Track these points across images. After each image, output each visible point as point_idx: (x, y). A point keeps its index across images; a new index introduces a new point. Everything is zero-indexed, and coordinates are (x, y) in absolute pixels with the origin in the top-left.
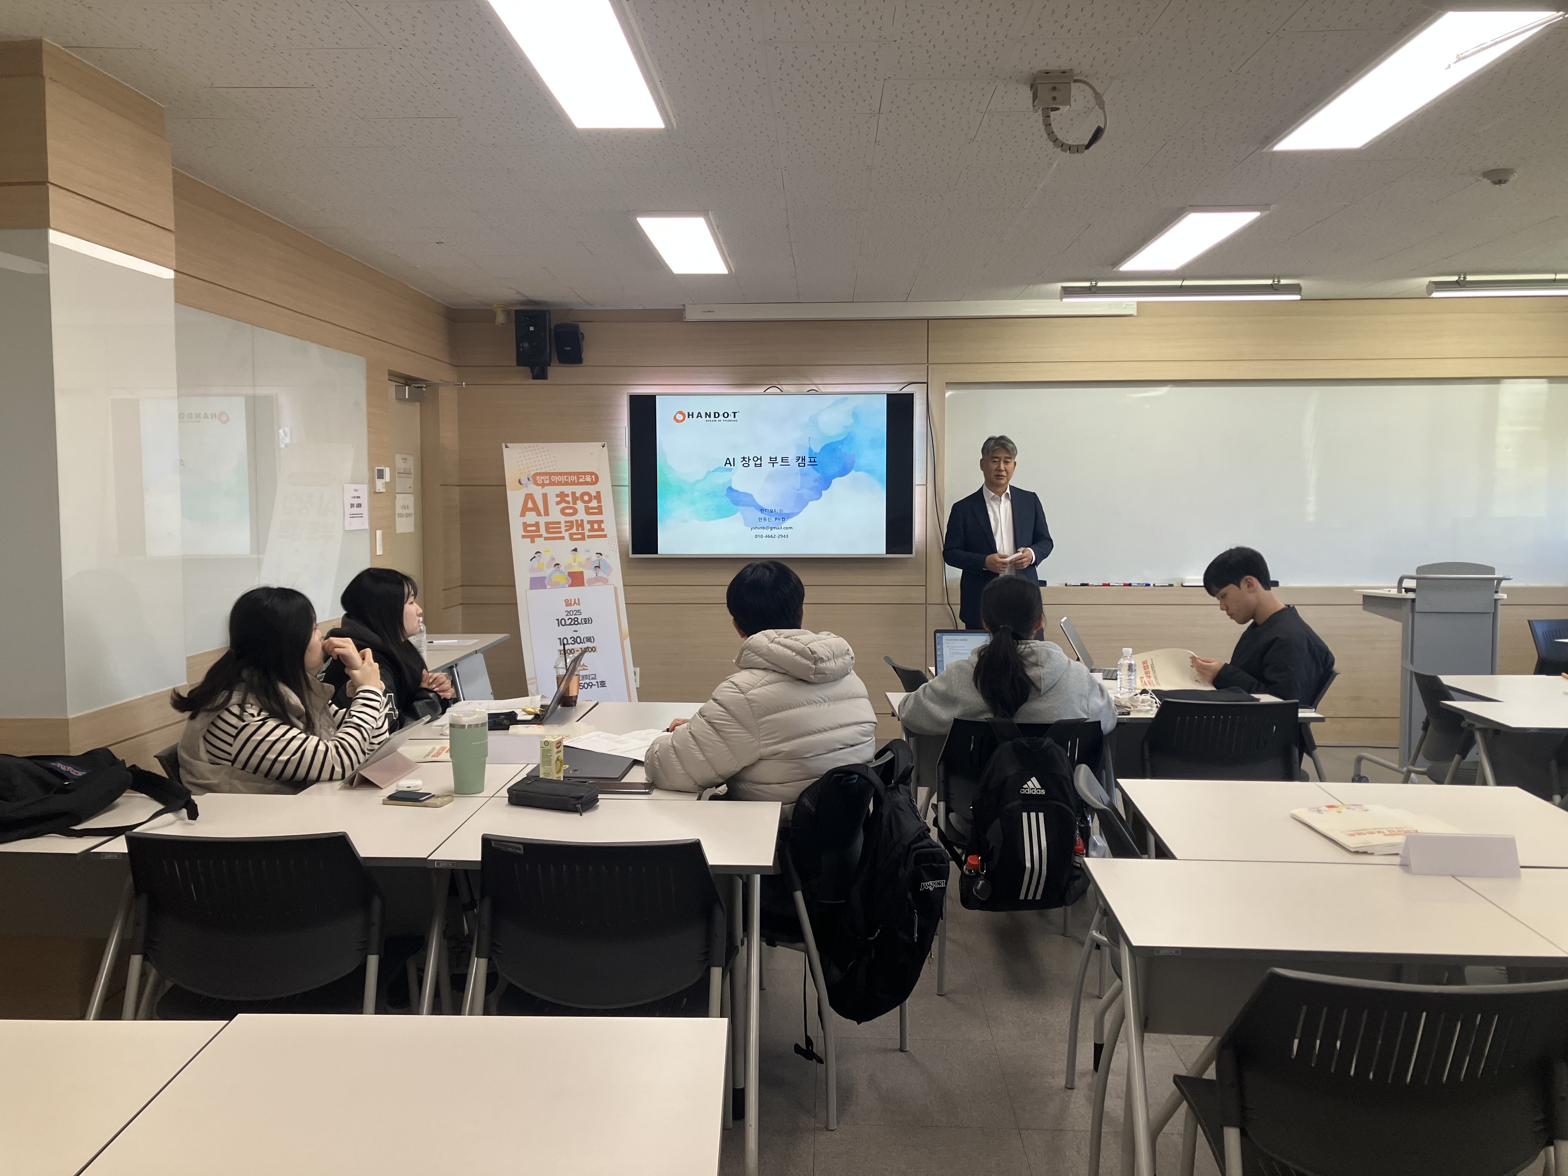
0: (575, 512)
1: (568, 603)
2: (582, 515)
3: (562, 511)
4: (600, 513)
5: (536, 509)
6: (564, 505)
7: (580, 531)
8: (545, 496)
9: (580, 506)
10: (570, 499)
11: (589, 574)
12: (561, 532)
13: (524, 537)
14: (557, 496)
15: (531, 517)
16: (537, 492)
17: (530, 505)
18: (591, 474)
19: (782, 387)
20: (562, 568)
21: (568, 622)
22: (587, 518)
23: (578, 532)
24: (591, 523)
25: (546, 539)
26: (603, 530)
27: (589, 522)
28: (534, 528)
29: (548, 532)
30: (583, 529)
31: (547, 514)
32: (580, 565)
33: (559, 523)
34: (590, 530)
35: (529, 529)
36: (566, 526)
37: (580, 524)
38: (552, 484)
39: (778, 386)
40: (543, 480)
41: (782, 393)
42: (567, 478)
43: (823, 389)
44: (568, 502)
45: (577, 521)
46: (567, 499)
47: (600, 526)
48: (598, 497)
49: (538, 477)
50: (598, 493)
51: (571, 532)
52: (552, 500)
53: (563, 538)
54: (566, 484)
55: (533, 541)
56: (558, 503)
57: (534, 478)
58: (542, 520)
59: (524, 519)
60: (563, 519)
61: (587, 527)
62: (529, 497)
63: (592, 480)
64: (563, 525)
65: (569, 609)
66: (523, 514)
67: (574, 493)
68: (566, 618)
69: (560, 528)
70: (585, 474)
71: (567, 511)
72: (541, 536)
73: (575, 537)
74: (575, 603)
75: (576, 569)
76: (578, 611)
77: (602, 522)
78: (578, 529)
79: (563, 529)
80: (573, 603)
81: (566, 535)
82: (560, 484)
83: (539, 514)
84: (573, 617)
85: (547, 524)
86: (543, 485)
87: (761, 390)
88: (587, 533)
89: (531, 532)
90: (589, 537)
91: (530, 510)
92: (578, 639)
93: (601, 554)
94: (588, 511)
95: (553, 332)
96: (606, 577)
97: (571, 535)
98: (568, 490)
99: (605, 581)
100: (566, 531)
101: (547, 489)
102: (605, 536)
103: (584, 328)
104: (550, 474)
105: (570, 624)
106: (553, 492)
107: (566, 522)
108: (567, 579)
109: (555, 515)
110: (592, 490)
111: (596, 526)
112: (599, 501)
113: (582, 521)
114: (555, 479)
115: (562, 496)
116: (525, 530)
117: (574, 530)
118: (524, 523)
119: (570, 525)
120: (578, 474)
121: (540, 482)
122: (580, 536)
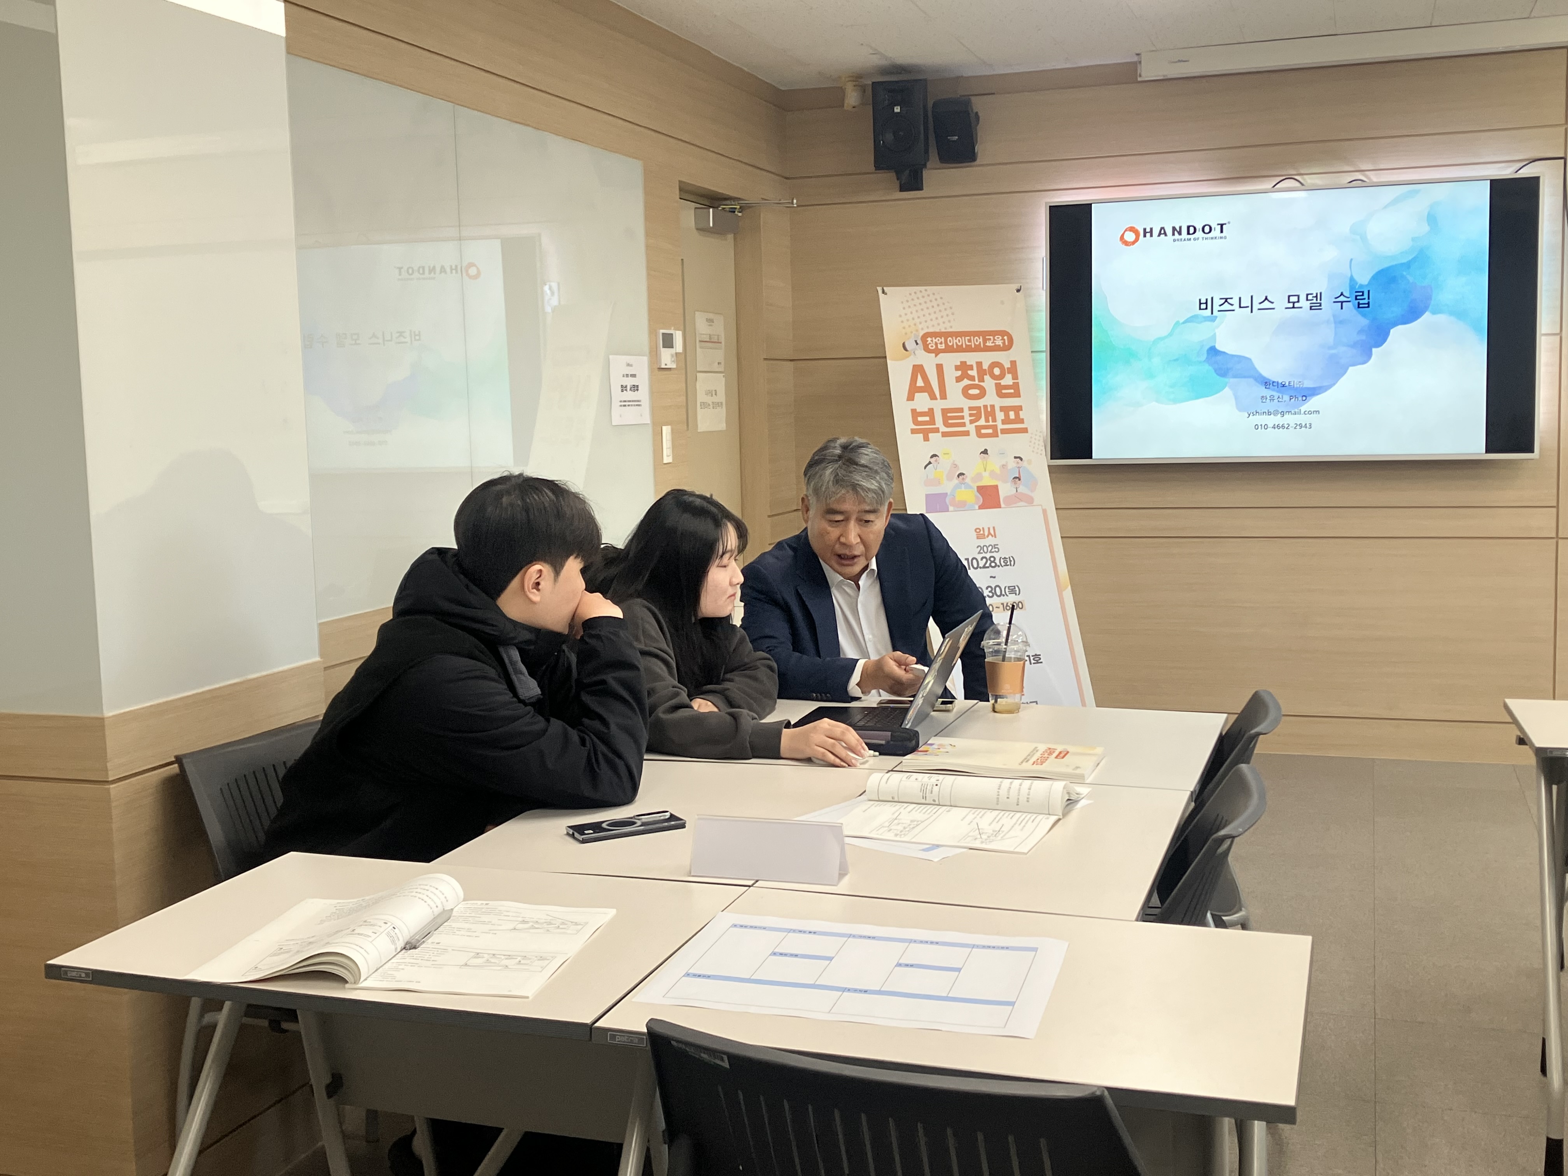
0: (983, 393)
1: (980, 535)
2: (991, 399)
3: (965, 391)
4: (1017, 394)
5: (927, 388)
6: (966, 382)
7: (991, 423)
8: (940, 368)
9: (989, 384)
10: (973, 373)
11: (1005, 490)
12: (964, 425)
13: (913, 431)
14: (957, 368)
15: (922, 402)
16: (929, 362)
17: (920, 383)
18: (1003, 333)
19: (1304, 180)
20: (968, 480)
21: (981, 564)
22: (998, 402)
23: (987, 425)
24: (1005, 409)
25: (945, 435)
26: (1022, 422)
27: (1002, 409)
28: (927, 419)
29: (946, 424)
30: (994, 420)
31: (944, 396)
32: (992, 474)
33: (961, 410)
34: (1004, 422)
35: (920, 419)
37: (990, 413)
38: (949, 349)
39: (1296, 177)
40: (936, 344)
41: (1303, 187)
42: (970, 341)
43: (1374, 177)
44: (972, 378)
45: (985, 407)
46: (970, 372)
47: (1017, 415)
48: (1013, 369)
49: (929, 339)
50: (1013, 363)
51: (977, 424)
52: (951, 374)
53: (967, 433)
54: (969, 349)
55: (926, 439)
56: (959, 379)
57: (924, 341)
58: (938, 406)
59: (912, 405)
60: (966, 404)
61: (1000, 416)
62: (918, 370)
63: (1004, 343)
64: (966, 413)
65: (982, 542)
66: (911, 398)
67: (979, 364)
68: (979, 557)
69: (962, 418)
70: (994, 333)
71: (972, 392)
72: (937, 430)
73: (983, 431)
74: (989, 533)
75: (987, 481)
76: (995, 546)
77: (1020, 408)
78: (987, 420)
79: (967, 419)
80: (986, 533)
81: (971, 428)
82: (960, 349)
83: (933, 397)
84: (988, 555)
85: (944, 411)
86: (937, 352)
87: (1268, 184)
88: (1000, 426)
89: (923, 426)
90: (1004, 431)
91: (921, 390)
92: (998, 589)
93: (1021, 459)
94: (1000, 391)
95: (930, 114)
96: (1030, 493)
97: (978, 429)
98: (971, 358)
99: (1030, 501)
100: (972, 422)
101: (943, 358)
102: (1025, 430)
103: (979, 105)
104: (946, 335)
105: (984, 567)
106: (950, 361)
107: (970, 409)
108: (976, 497)
109: (955, 398)
110: (1003, 358)
111: (1012, 415)
112: (1015, 377)
113: (993, 407)
114: (953, 342)
115: (963, 367)
116: (916, 422)
117: (982, 422)
118: (914, 411)
119: (976, 413)
120: (984, 334)
121: (932, 347)
122: (990, 431)
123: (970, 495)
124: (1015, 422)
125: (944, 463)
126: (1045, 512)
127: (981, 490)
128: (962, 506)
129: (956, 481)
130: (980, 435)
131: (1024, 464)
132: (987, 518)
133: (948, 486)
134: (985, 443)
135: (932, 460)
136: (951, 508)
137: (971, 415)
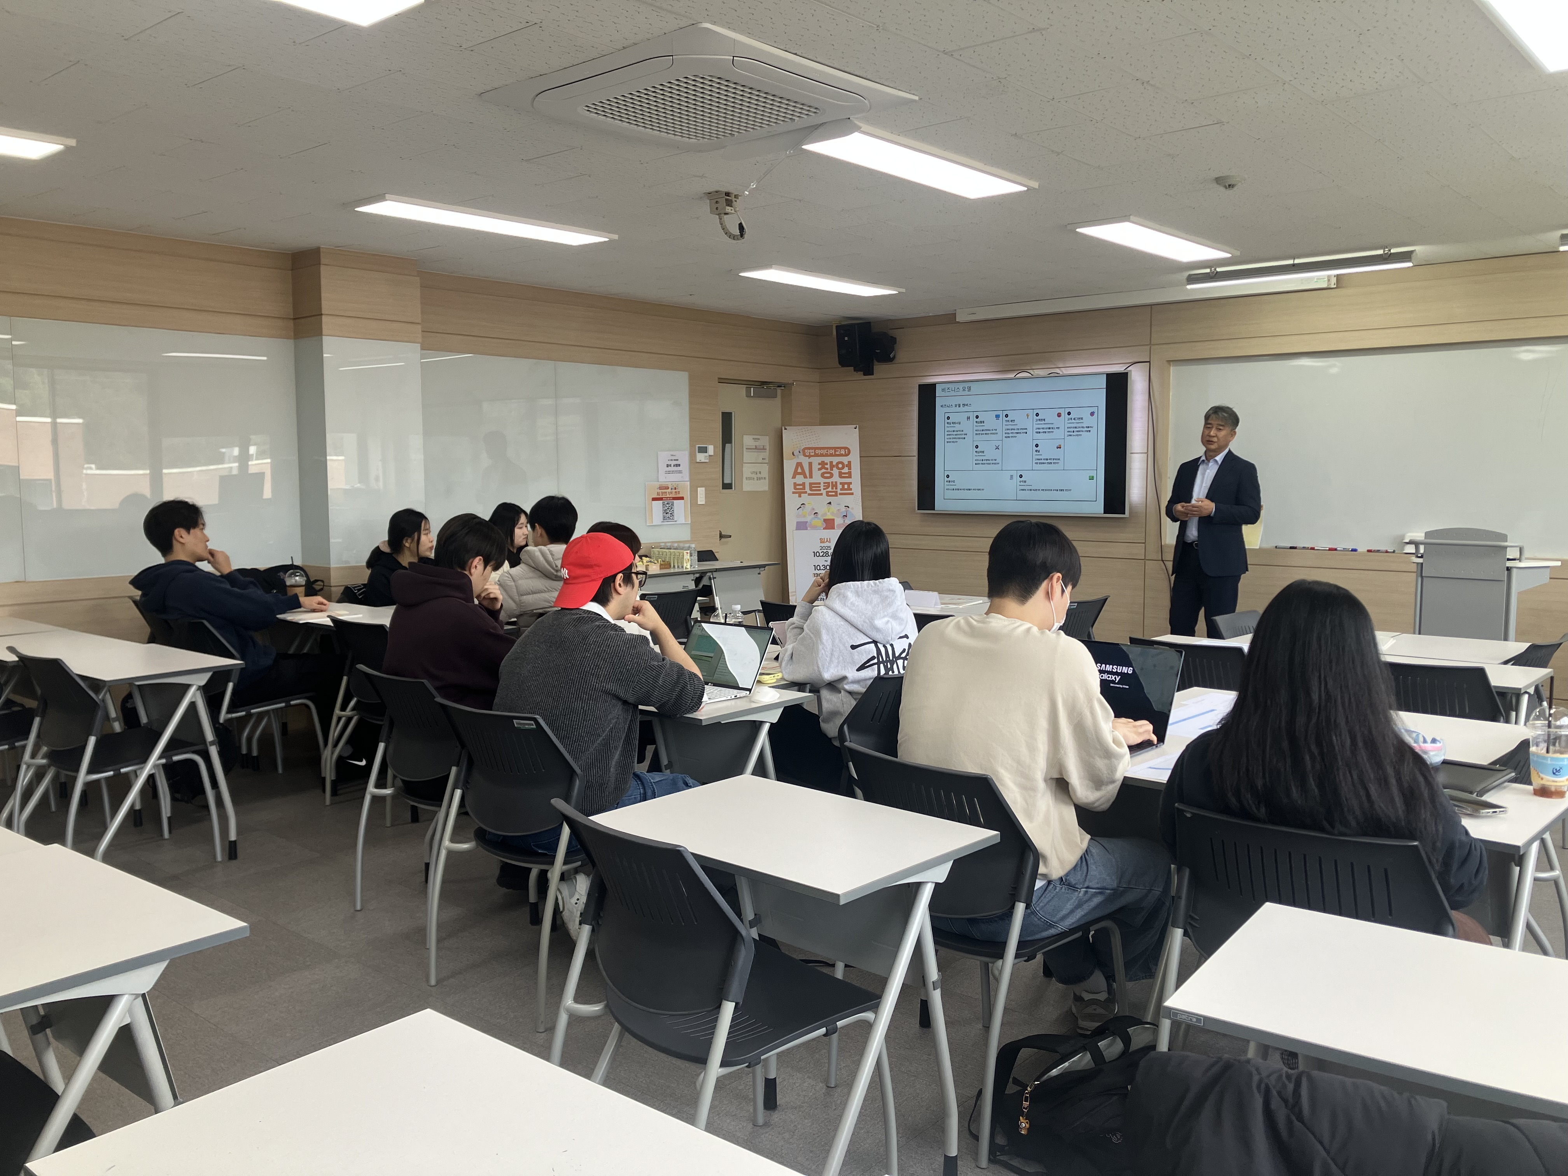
0: (832, 476)
1: (822, 541)
2: (836, 478)
3: (822, 475)
4: (850, 477)
5: (803, 473)
6: (823, 470)
7: (834, 490)
8: (810, 464)
9: (835, 472)
10: (828, 466)
11: (839, 521)
12: (820, 490)
13: (794, 493)
14: (819, 464)
15: (800, 479)
16: (805, 461)
17: (799, 470)
18: (845, 448)
20: (819, 516)
21: (821, 554)
22: (840, 480)
23: (832, 491)
24: (843, 484)
25: (809, 494)
26: (851, 489)
27: (841, 483)
28: (801, 487)
29: (811, 490)
30: (836, 489)
31: (811, 477)
32: (833, 514)
33: (820, 484)
34: (841, 490)
35: (797, 487)
37: (835, 485)
38: (816, 455)
40: (810, 453)
42: (827, 451)
44: (827, 469)
45: (832, 482)
46: (826, 466)
47: (849, 486)
48: (849, 465)
49: (806, 451)
50: (850, 462)
51: (828, 490)
52: (816, 467)
53: (821, 494)
54: (827, 455)
55: (800, 496)
56: (820, 469)
57: (804, 451)
58: (808, 481)
59: (794, 481)
60: (822, 481)
61: (840, 487)
62: (799, 465)
63: (845, 453)
64: (822, 485)
65: (823, 545)
66: (794, 477)
67: (831, 462)
68: (820, 551)
69: (820, 487)
70: (841, 448)
71: (826, 475)
72: (806, 492)
73: (830, 494)
75: (829, 517)
77: (851, 483)
78: (832, 489)
79: (822, 488)
80: (826, 540)
81: (824, 492)
82: (822, 455)
83: (805, 477)
84: (825, 551)
85: (811, 484)
86: (810, 456)
88: (839, 491)
89: (799, 490)
90: (841, 494)
91: (800, 474)
93: (849, 507)
94: (841, 475)
97: (827, 492)
98: (827, 460)
100: (824, 489)
101: (812, 459)
102: (852, 494)
104: (815, 449)
106: (816, 461)
107: (824, 483)
108: (822, 524)
109: (817, 477)
110: (845, 460)
112: (850, 468)
113: (836, 482)
114: (818, 452)
115: (823, 464)
116: (795, 488)
117: (830, 489)
118: (795, 483)
119: (827, 485)
120: (835, 449)
121: (807, 454)
122: (834, 494)
123: (819, 522)
124: (847, 489)
125: (808, 507)
127: (825, 520)
128: (815, 528)
129: (813, 516)
130: (828, 495)
131: (849, 509)
132: (827, 534)
133: (809, 518)
134: (830, 499)
135: (802, 506)
136: (809, 529)
137: (824, 486)
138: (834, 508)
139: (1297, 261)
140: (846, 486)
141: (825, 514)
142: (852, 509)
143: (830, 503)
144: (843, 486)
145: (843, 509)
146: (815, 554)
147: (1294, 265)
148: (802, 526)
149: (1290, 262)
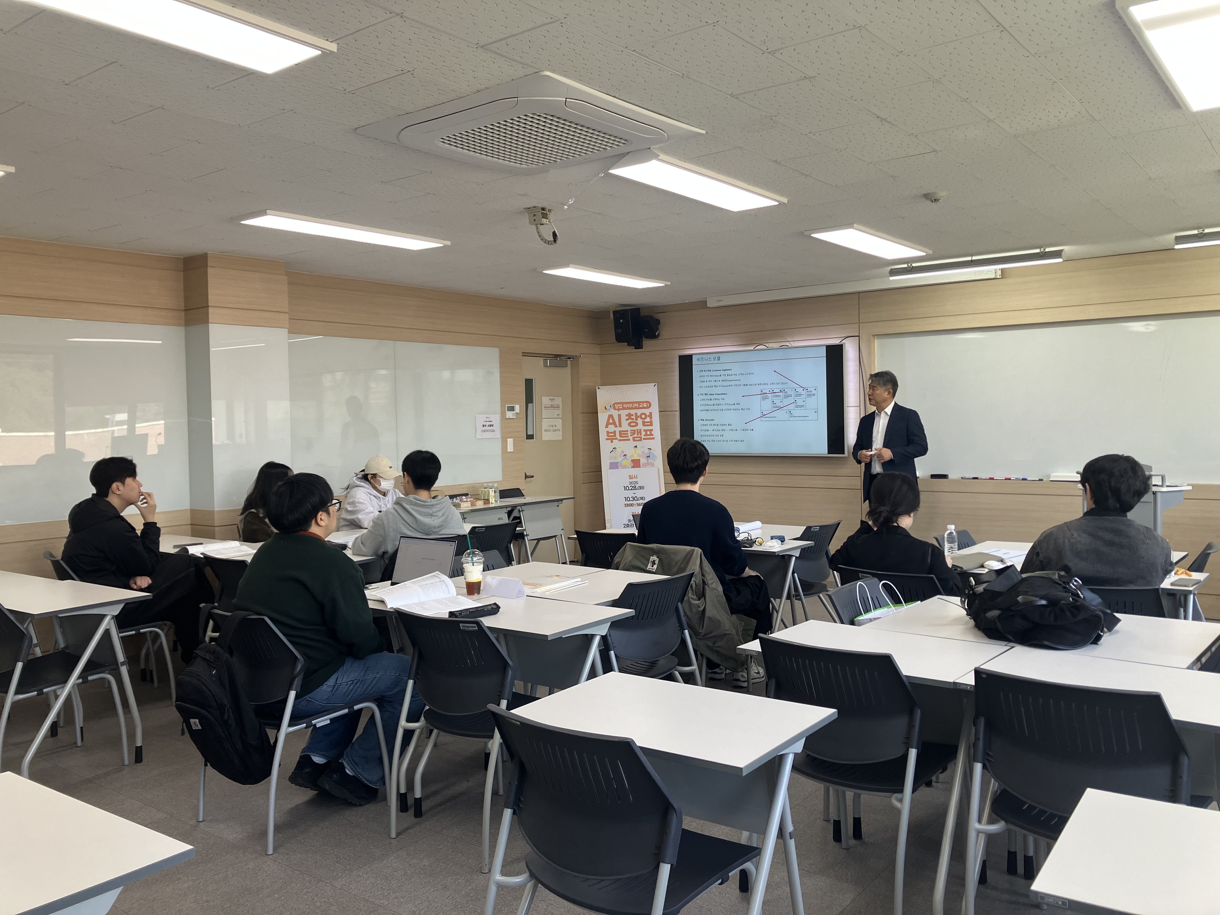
0: (637, 424)
1: (630, 478)
2: (640, 426)
3: (629, 425)
4: (651, 425)
5: (614, 423)
6: (630, 421)
7: (639, 436)
8: (619, 416)
9: (640, 421)
10: (633, 417)
11: (643, 461)
12: (628, 436)
13: (607, 439)
14: (627, 415)
15: (611, 428)
16: (615, 414)
17: (611, 421)
18: (647, 402)
19: (767, 345)
20: (628, 457)
21: (630, 488)
22: (643, 428)
23: (637, 436)
24: (646, 431)
25: (619, 440)
26: (653, 435)
27: (644, 430)
28: (613, 434)
29: (621, 437)
30: (641, 435)
31: (620, 426)
32: (638, 455)
33: (627, 431)
34: (645, 435)
35: (610, 435)
36: (631, 433)
37: (639, 432)
38: (624, 409)
39: (763, 344)
40: (619, 407)
42: (633, 405)
44: (633, 419)
45: (637, 430)
46: (632, 417)
47: (651, 433)
48: (650, 415)
49: (616, 405)
50: (651, 413)
51: (634, 436)
52: (624, 418)
53: (629, 440)
54: (632, 408)
55: (612, 442)
56: (627, 420)
57: (614, 406)
58: (618, 430)
59: (607, 429)
60: (630, 429)
61: (643, 433)
62: (611, 416)
63: (647, 406)
64: (629, 432)
65: (631, 480)
66: (607, 427)
67: (636, 414)
68: (629, 486)
69: (627, 434)
70: (643, 402)
71: (632, 424)
72: (616, 439)
73: (636, 439)
74: (635, 477)
75: (636, 458)
76: (636, 482)
77: (652, 430)
78: (638, 435)
80: (633, 477)
81: (631, 438)
82: (628, 408)
83: (616, 426)
84: (633, 485)
85: (620, 432)
86: (619, 410)
87: (753, 347)
88: (643, 437)
89: (611, 437)
90: (644, 439)
91: (611, 424)
92: (636, 498)
93: (651, 449)
94: (644, 424)
96: (653, 462)
97: (634, 438)
98: (633, 412)
99: (653, 465)
100: (631, 435)
101: (621, 412)
102: (653, 438)
103: (660, 317)
104: (623, 403)
105: (631, 490)
106: (624, 413)
107: (631, 431)
108: (631, 464)
109: (625, 426)
110: (647, 412)
112: (651, 418)
113: (640, 430)
114: (625, 406)
115: (629, 415)
116: (608, 436)
118: (608, 432)
119: (633, 432)
120: (639, 403)
121: (617, 408)
122: (639, 439)
123: (628, 462)
124: (649, 435)
125: (619, 450)
126: (658, 469)
127: (632, 461)
128: (624, 467)
129: (623, 458)
130: (634, 440)
131: (652, 451)
132: (634, 471)
133: (619, 459)
134: (636, 443)
135: (614, 450)
136: (620, 468)
138: (639, 451)
139: (974, 258)
140: (648, 433)
141: (633, 456)
142: (654, 450)
143: (636, 447)
144: (646, 433)
145: (647, 451)
146: (625, 488)
147: (972, 261)
148: (614, 466)
149: (969, 258)
